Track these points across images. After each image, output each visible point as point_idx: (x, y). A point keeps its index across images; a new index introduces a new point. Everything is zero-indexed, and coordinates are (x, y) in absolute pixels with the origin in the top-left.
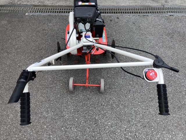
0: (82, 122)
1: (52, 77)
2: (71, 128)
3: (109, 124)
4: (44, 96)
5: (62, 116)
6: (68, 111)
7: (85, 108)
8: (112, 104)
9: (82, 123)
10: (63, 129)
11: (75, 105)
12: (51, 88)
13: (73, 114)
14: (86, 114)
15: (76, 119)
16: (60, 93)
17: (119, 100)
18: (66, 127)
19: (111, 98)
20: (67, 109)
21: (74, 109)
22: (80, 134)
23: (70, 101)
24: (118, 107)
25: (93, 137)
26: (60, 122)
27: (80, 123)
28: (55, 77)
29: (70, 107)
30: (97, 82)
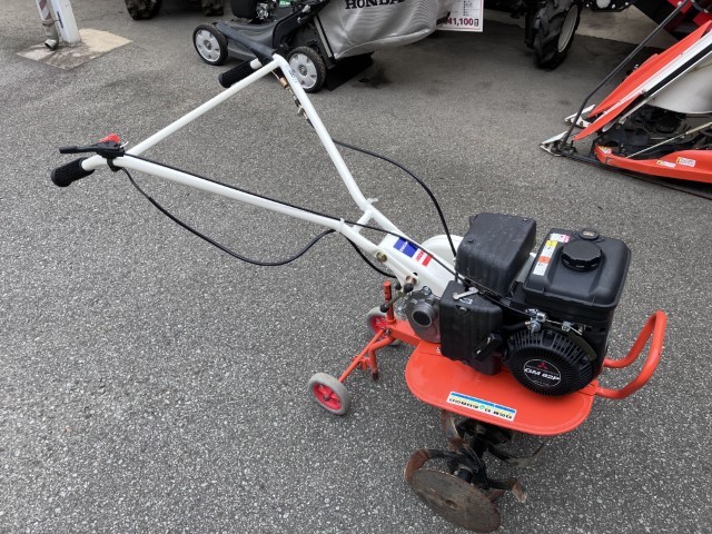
2: (285, 302)
3: (227, 374)
5: (322, 297)
6: (326, 310)
7: (307, 344)
8: (266, 409)
9: (278, 323)
10: (295, 289)
11: (332, 327)
13: (313, 316)
14: (292, 339)
15: (294, 317)
17: (261, 436)
18: (293, 296)
19: (284, 415)
20: (334, 310)
22: (258, 311)
24: (246, 417)
27: (281, 321)
29: (334, 317)
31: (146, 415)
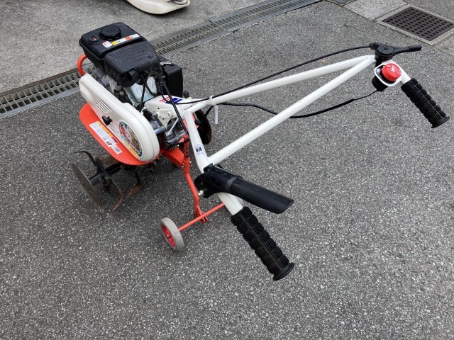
0: (251, 291)
1: (107, 251)
2: (240, 317)
3: (298, 257)
4: (124, 301)
5: (204, 310)
6: (206, 293)
7: (233, 262)
9: (252, 293)
10: (226, 332)
11: (208, 272)
12: (125, 275)
13: (220, 290)
14: (244, 271)
15: (236, 294)
16: (157, 270)
18: (231, 323)
20: (199, 290)
21: (215, 280)
22: (267, 315)
23: (192, 272)
24: (287, 221)
25: (293, 300)
26: (208, 324)
27: (249, 294)
28: (113, 247)
29: (202, 282)
30: (212, 202)
31: (356, 244)
